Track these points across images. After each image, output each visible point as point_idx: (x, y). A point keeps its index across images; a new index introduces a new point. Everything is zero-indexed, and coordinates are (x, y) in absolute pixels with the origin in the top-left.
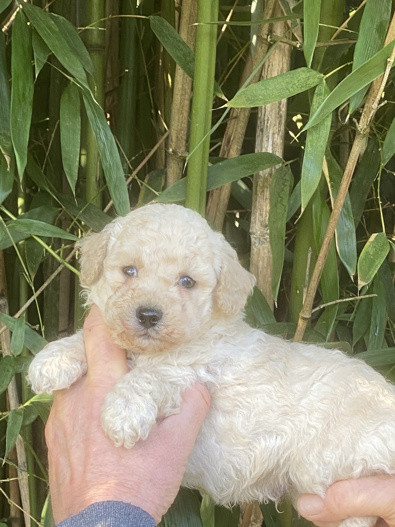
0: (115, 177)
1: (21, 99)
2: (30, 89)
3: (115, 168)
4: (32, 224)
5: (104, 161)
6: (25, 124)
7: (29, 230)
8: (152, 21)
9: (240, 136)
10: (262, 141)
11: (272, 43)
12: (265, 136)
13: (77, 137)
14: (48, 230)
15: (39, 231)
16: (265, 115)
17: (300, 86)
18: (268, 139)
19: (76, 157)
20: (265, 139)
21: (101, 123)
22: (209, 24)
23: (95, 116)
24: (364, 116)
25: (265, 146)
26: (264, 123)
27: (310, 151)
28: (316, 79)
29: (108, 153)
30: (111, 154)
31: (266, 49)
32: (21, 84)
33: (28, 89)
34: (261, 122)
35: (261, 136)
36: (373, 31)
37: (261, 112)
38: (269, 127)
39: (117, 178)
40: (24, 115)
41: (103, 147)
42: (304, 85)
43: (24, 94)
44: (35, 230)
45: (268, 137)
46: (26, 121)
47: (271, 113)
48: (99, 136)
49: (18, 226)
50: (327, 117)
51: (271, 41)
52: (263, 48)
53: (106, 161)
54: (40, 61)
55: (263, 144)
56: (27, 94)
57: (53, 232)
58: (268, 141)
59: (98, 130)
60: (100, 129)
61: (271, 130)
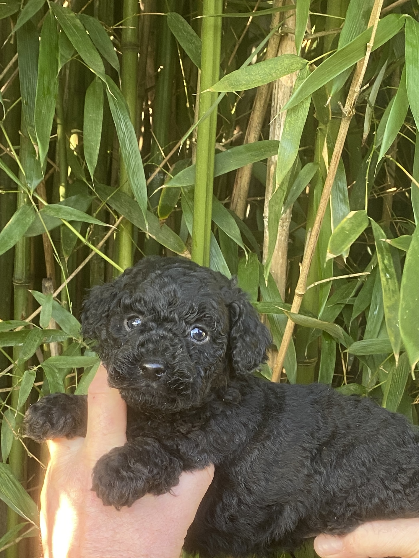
0: (134, 164)
1: (46, 93)
2: (55, 84)
3: (134, 156)
4: (60, 209)
5: (124, 149)
6: (49, 115)
7: (58, 214)
8: (169, 17)
9: (257, 125)
10: (274, 129)
11: (282, 35)
12: (277, 124)
13: (98, 127)
14: (75, 215)
15: (66, 215)
16: (277, 104)
17: (283, 71)
18: (280, 126)
19: (97, 146)
20: (277, 126)
21: (122, 114)
22: (214, 16)
23: (116, 108)
24: (349, 100)
25: (278, 133)
26: (277, 111)
27: (287, 131)
28: (300, 64)
29: (127, 142)
30: (130, 142)
31: (278, 41)
32: (46, 78)
33: (52, 84)
34: (274, 111)
35: (273, 123)
36: (359, 17)
37: (274, 101)
38: (281, 115)
39: (135, 165)
40: (49, 108)
41: (123, 137)
42: (288, 70)
43: (48, 89)
44: (63, 215)
45: (280, 125)
46: (50, 112)
47: (282, 102)
48: (119, 126)
49: (48, 211)
50: (306, 99)
51: (282, 33)
52: (275, 40)
53: (126, 149)
54: (64, 57)
55: (276, 132)
56: (52, 88)
57: (79, 217)
58: (280, 128)
59: (118, 121)
60: (120, 120)
61: (282, 118)
